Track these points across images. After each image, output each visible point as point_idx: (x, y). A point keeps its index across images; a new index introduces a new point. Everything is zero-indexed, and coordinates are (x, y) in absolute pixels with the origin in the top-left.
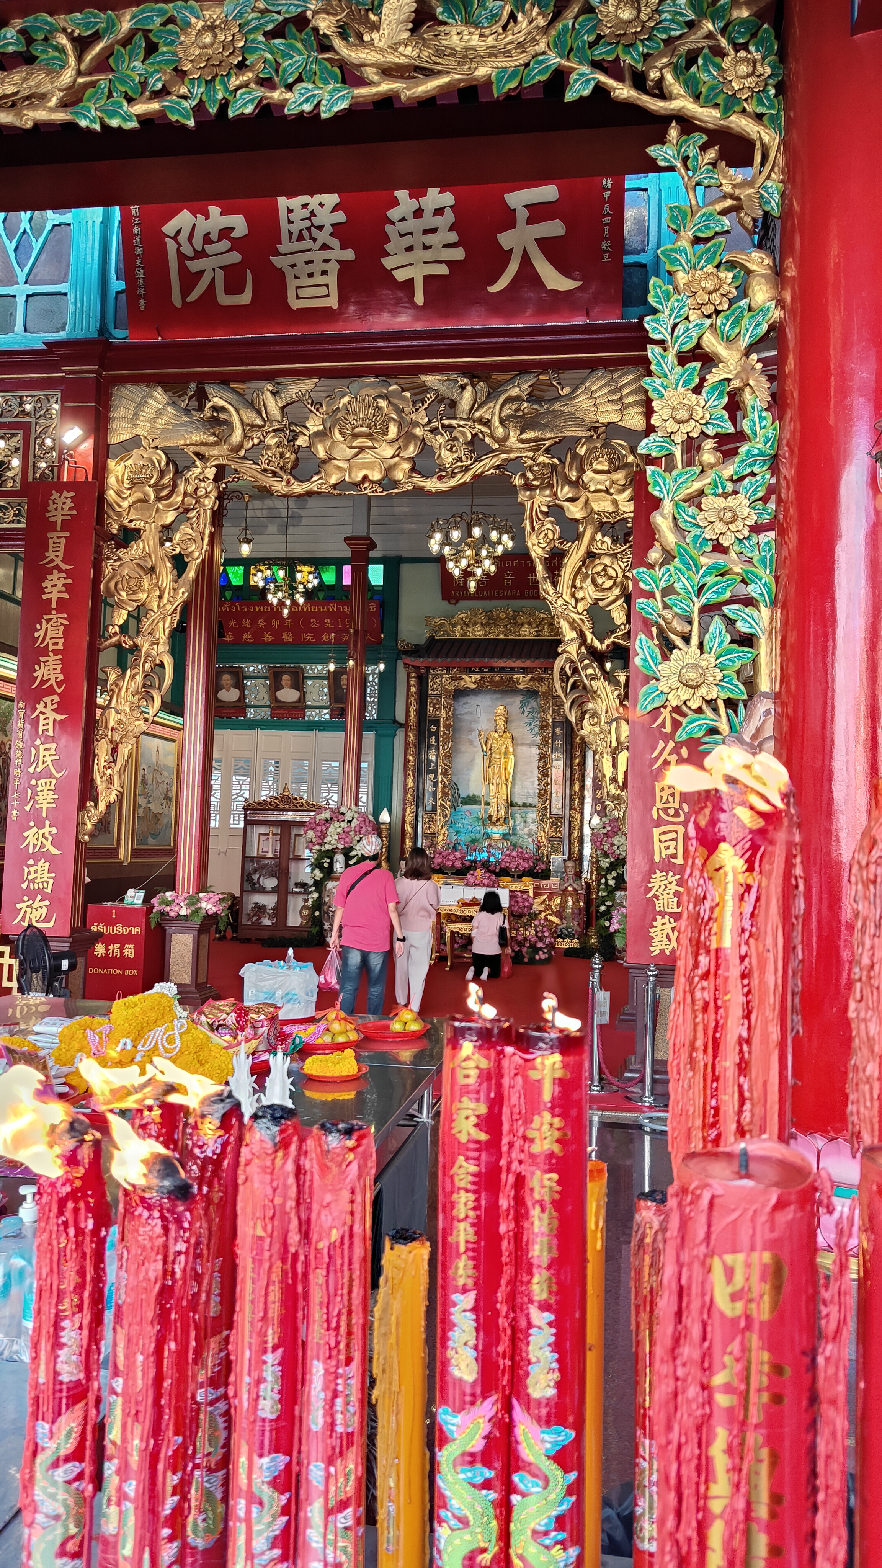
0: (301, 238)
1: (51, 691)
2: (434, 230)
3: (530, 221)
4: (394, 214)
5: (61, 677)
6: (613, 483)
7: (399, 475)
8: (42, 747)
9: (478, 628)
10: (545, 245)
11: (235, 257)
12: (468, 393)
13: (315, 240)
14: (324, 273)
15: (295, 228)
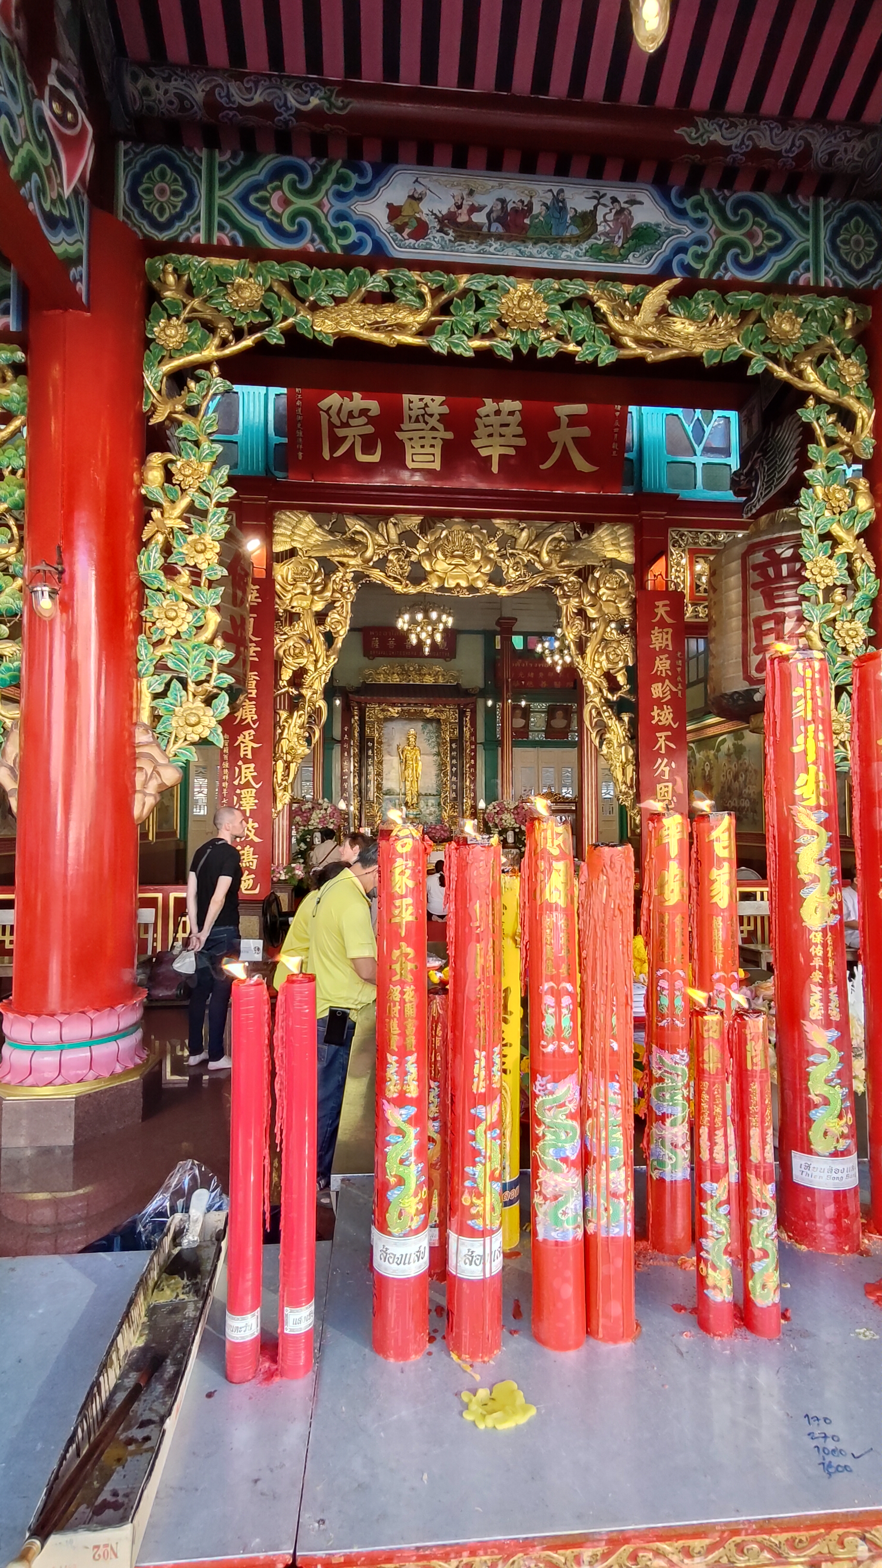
0: (417, 421)
1: (248, 727)
2: (507, 425)
3: (569, 426)
4: (482, 411)
5: (255, 717)
6: (617, 596)
7: (480, 584)
8: (244, 767)
9: (396, 676)
10: (578, 442)
11: (370, 429)
12: (524, 534)
13: (427, 423)
14: (432, 446)
15: (414, 414)
